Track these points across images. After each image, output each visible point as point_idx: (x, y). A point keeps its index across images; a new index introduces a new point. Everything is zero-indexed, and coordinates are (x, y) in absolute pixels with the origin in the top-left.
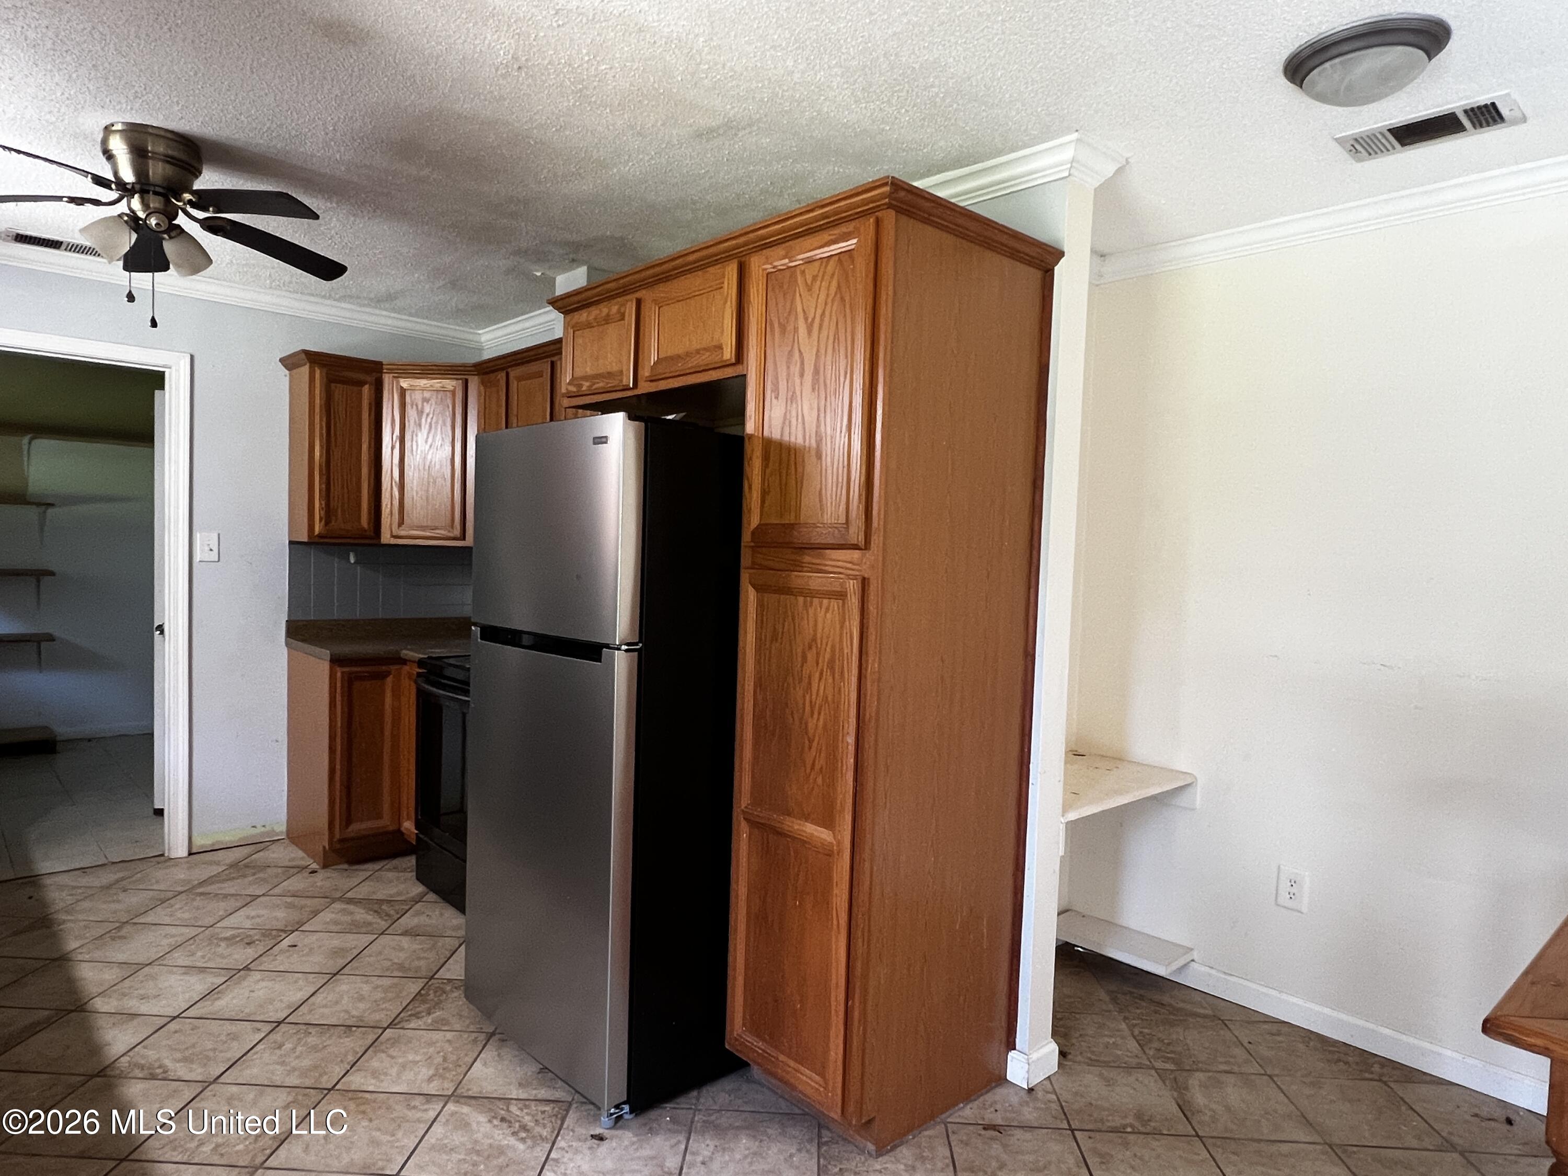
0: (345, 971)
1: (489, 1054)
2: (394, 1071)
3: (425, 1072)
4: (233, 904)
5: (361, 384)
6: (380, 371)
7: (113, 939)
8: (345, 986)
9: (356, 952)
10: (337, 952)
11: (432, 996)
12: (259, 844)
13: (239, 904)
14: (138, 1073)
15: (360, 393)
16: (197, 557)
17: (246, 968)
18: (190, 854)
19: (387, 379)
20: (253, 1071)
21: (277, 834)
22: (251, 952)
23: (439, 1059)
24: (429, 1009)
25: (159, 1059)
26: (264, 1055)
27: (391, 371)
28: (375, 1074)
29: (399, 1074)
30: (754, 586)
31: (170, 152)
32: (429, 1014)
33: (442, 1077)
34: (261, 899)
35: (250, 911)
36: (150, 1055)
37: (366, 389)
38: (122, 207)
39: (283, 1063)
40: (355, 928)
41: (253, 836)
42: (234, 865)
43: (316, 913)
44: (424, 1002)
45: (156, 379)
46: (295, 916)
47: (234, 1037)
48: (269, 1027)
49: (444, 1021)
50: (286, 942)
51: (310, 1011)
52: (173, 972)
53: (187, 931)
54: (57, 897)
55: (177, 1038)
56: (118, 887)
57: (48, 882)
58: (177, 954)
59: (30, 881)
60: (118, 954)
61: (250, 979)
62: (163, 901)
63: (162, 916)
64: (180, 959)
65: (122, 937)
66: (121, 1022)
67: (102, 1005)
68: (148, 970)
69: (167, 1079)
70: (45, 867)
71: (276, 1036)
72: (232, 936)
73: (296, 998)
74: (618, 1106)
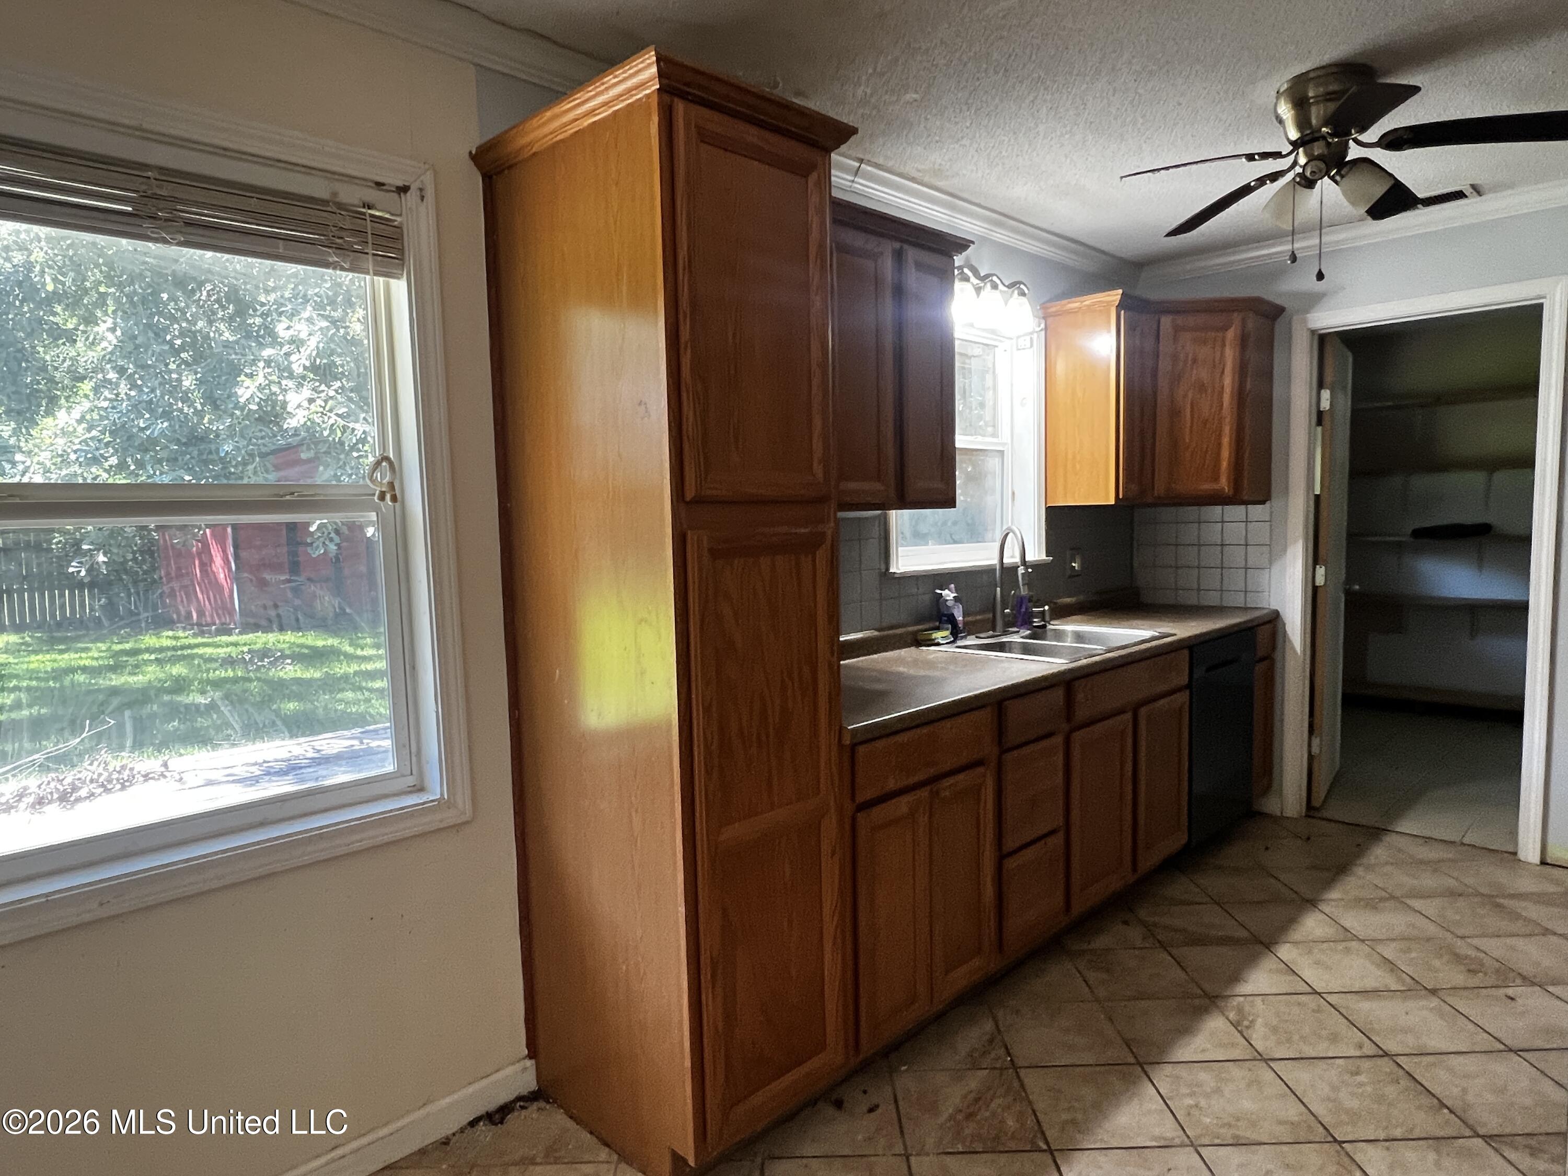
0: (1527, 1054)
7: (1367, 906)
8: (1505, 1068)
13: (1519, 931)
14: (1232, 1015)
17: (1434, 992)
18: (1543, 863)
20: (1299, 1076)
22: (1459, 978)
25: (1259, 1016)
26: (1332, 1072)
31: (1330, 88)
35: (1518, 942)
36: (1258, 1007)
39: (1336, 1089)
47: (1334, 1038)
48: (1369, 1049)
50: (1509, 991)
51: (1434, 1064)
52: (1368, 956)
53: (1432, 929)
54: (1379, 852)
55: (1296, 1010)
56: (1435, 866)
57: (1390, 839)
58: (1393, 945)
59: (1376, 833)
60: (1353, 921)
61: (1423, 1003)
62: (1452, 894)
63: (1430, 907)
64: (1389, 951)
65: (1375, 908)
66: (1279, 971)
67: (1285, 952)
68: (1354, 944)
69: (1241, 1032)
70: (1407, 825)
71: (1366, 1064)
72: (1467, 957)
73: (1436, 1043)
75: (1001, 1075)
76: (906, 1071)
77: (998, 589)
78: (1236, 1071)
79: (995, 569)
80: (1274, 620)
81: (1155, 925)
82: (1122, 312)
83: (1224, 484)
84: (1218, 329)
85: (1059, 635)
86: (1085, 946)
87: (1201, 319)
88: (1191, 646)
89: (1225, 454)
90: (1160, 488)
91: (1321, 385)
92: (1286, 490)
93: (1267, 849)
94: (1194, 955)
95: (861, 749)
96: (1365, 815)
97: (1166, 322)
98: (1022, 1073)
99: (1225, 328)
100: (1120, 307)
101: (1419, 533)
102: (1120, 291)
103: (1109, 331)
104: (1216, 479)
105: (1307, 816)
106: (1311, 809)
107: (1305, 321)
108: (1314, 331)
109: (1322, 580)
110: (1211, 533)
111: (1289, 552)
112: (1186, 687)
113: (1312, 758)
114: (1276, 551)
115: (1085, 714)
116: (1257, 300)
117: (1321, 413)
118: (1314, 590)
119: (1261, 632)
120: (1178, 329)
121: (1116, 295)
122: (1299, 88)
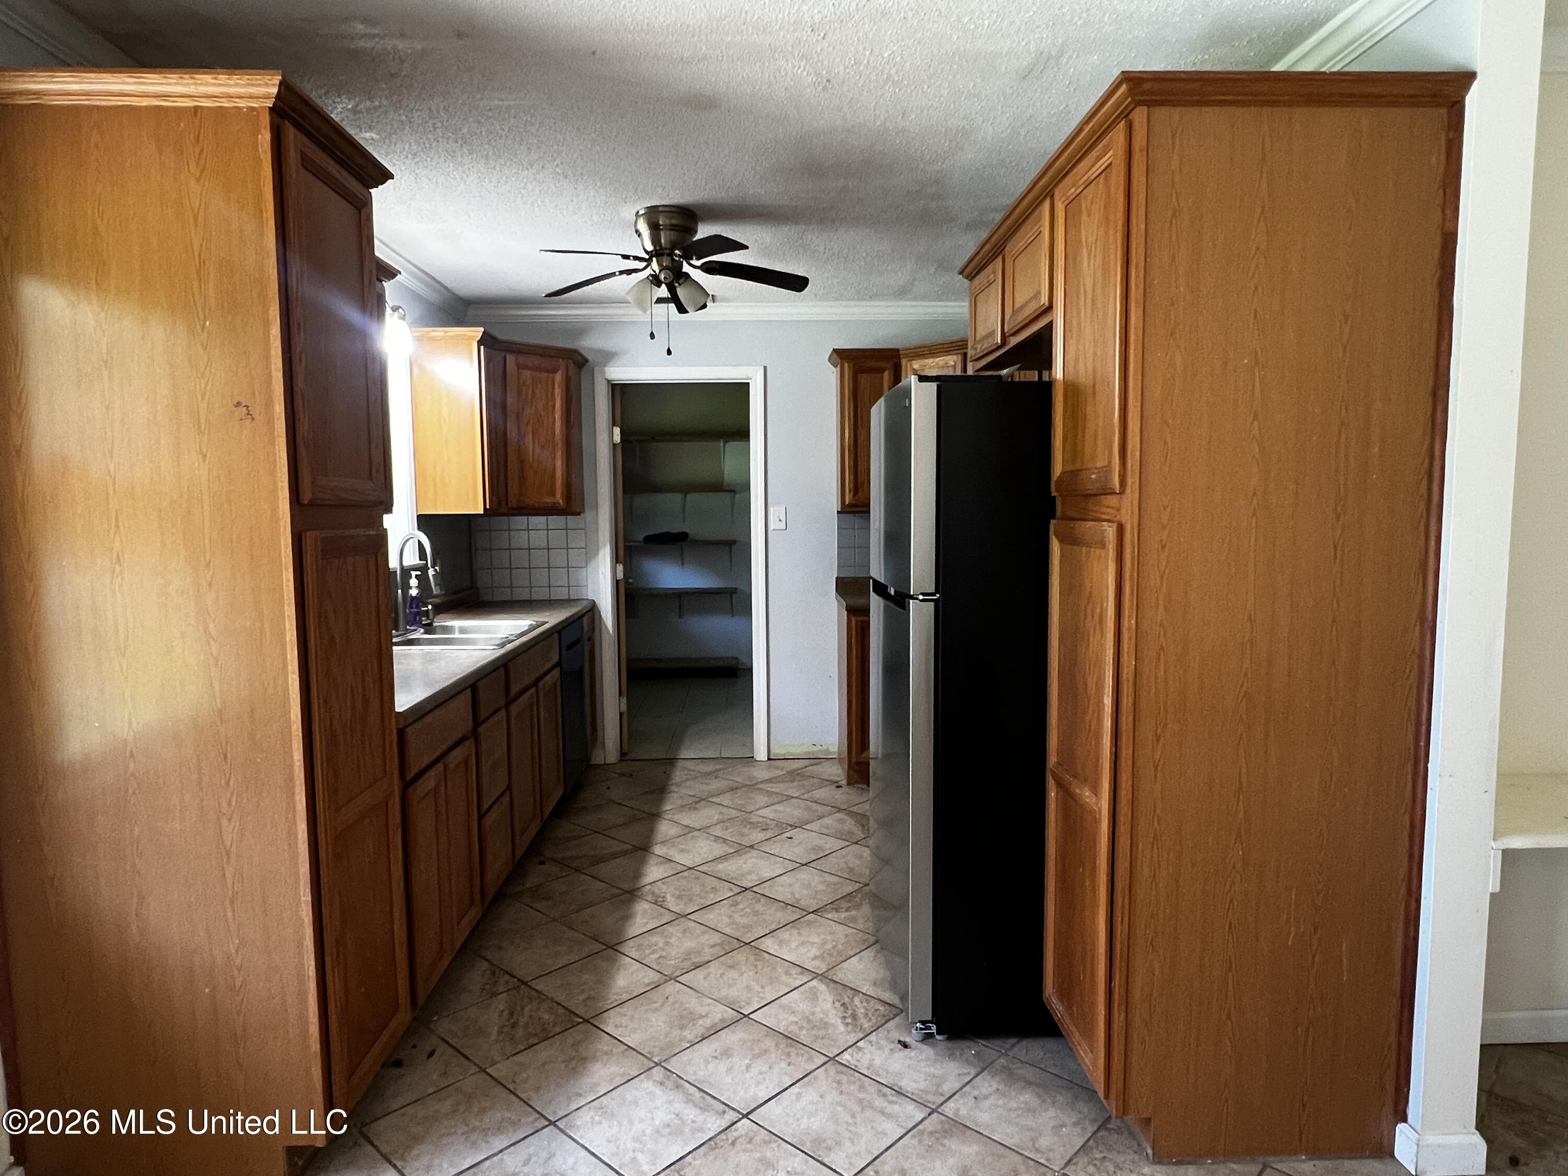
0: (811, 864)
1: (868, 954)
2: (793, 945)
3: (814, 951)
4: (774, 799)
5: (882, 371)
6: (898, 357)
7: (690, 808)
8: (805, 875)
9: (828, 852)
10: (815, 849)
11: (857, 899)
12: (816, 760)
13: (776, 800)
14: (649, 898)
15: (882, 378)
16: (771, 526)
17: (752, 847)
18: (769, 759)
19: (904, 361)
20: (710, 917)
21: (831, 753)
22: (761, 836)
23: (829, 946)
24: (849, 907)
25: (665, 893)
26: (724, 909)
27: (906, 356)
28: (781, 943)
29: (797, 947)
30: (1056, 537)
31: (673, 222)
32: (846, 911)
33: (823, 960)
34: (794, 800)
35: (779, 807)
36: (662, 888)
37: (886, 373)
38: (648, 271)
39: (731, 917)
40: (839, 835)
41: (813, 753)
42: (790, 773)
43: (820, 818)
44: (850, 901)
46: (807, 815)
47: (714, 890)
48: (737, 890)
49: (854, 920)
50: (787, 834)
51: (771, 886)
52: (708, 839)
53: (734, 813)
54: (678, 775)
55: (684, 882)
56: (714, 774)
57: (680, 764)
58: (718, 827)
59: (671, 762)
60: (687, 819)
61: (749, 855)
62: (733, 789)
63: (726, 799)
64: (717, 831)
65: (696, 809)
66: (661, 863)
67: (658, 850)
68: (696, 833)
69: (661, 906)
70: (684, 754)
71: (739, 898)
72: (758, 822)
73: (768, 875)
74: (923, 1022)
75: (518, 992)
76: (438, 1019)
77: (400, 591)
78: (669, 929)
79: (396, 572)
80: (592, 610)
81: (564, 858)
82: (482, 347)
83: (559, 499)
84: (548, 371)
85: (446, 630)
86: (519, 888)
87: (537, 361)
88: (558, 630)
89: (559, 473)
90: (513, 502)
91: (614, 424)
92: (596, 507)
93: (608, 788)
94: (604, 870)
95: (410, 731)
96: (659, 752)
97: (511, 359)
98: (532, 984)
99: (554, 371)
100: (480, 343)
101: (650, 539)
102: (483, 329)
103: (471, 361)
104: (553, 494)
105: (622, 760)
106: (623, 757)
107: (603, 373)
108: (609, 381)
109: (620, 576)
110: (538, 539)
111: (601, 553)
112: (558, 664)
113: (621, 714)
114: (590, 553)
115: (514, 690)
116: (575, 351)
117: (615, 445)
118: (617, 583)
119: (585, 620)
120: (519, 366)
121: (478, 332)
122: (653, 215)
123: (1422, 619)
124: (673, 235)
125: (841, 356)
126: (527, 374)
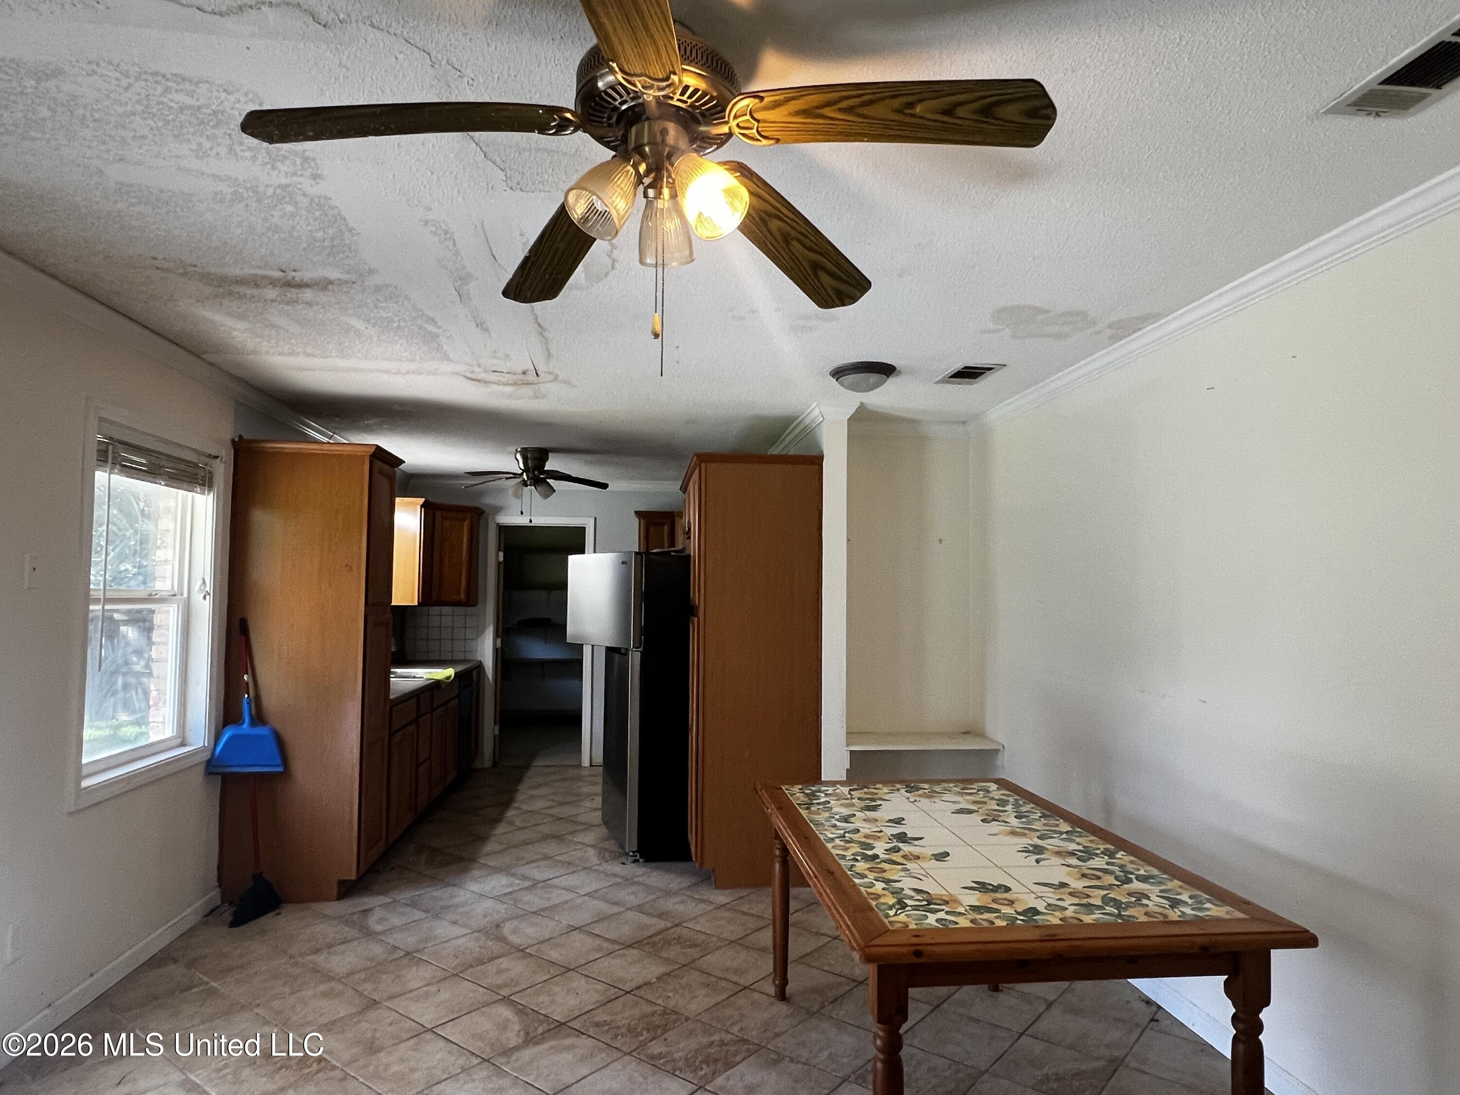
2: (581, 836)
3: (591, 838)
5: (663, 522)
6: (674, 516)
7: (534, 788)
8: (597, 813)
13: (590, 784)
14: (507, 821)
15: (663, 528)
17: (570, 803)
18: (591, 766)
19: (676, 518)
20: (539, 828)
22: (576, 799)
23: (600, 836)
25: (516, 820)
26: (547, 825)
27: (678, 515)
28: (577, 836)
29: (583, 837)
31: (535, 456)
33: (595, 841)
35: (591, 787)
36: (515, 818)
37: (666, 527)
39: (550, 828)
45: (583, 529)
47: (543, 819)
48: (556, 819)
50: (593, 797)
51: (576, 817)
52: (544, 800)
53: (562, 789)
55: (527, 816)
56: (554, 773)
57: (532, 768)
58: (551, 795)
59: (527, 767)
61: (566, 806)
63: (558, 784)
64: (550, 797)
68: (538, 797)
69: (513, 825)
70: (535, 764)
72: (576, 793)
73: (575, 813)
74: (633, 852)
80: (480, 667)
82: (423, 508)
83: (463, 596)
84: (460, 520)
87: (455, 514)
88: (460, 676)
89: (463, 581)
90: (435, 598)
91: (500, 550)
92: (485, 601)
93: (484, 779)
94: (480, 812)
95: (395, 708)
96: (519, 763)
97: (440, 515)
99: (464, 520)
100: (422, 506)
101: (520, 623)
102: (424, 499)
103: (416, 516)
104: (459, 594)
105: (494, 766)
106: (495, 764)
107: (494, 519)
108: (498, 524)
109: (499, 644)
110: (447, 621)
111: (487, 631)
112: (458, 696)
113: (495, 736)
114: (480, 632)
115: (435, 705)
116: (477, 508)
117: (499, 563)
118: (496, 650)
119: (475, 672)
120: (443, 518)
121: (422, 500)
122: (524, 452)
123: (817, 657)
124: (536, 462)
125: (639, 514)
126: (447, 523)
